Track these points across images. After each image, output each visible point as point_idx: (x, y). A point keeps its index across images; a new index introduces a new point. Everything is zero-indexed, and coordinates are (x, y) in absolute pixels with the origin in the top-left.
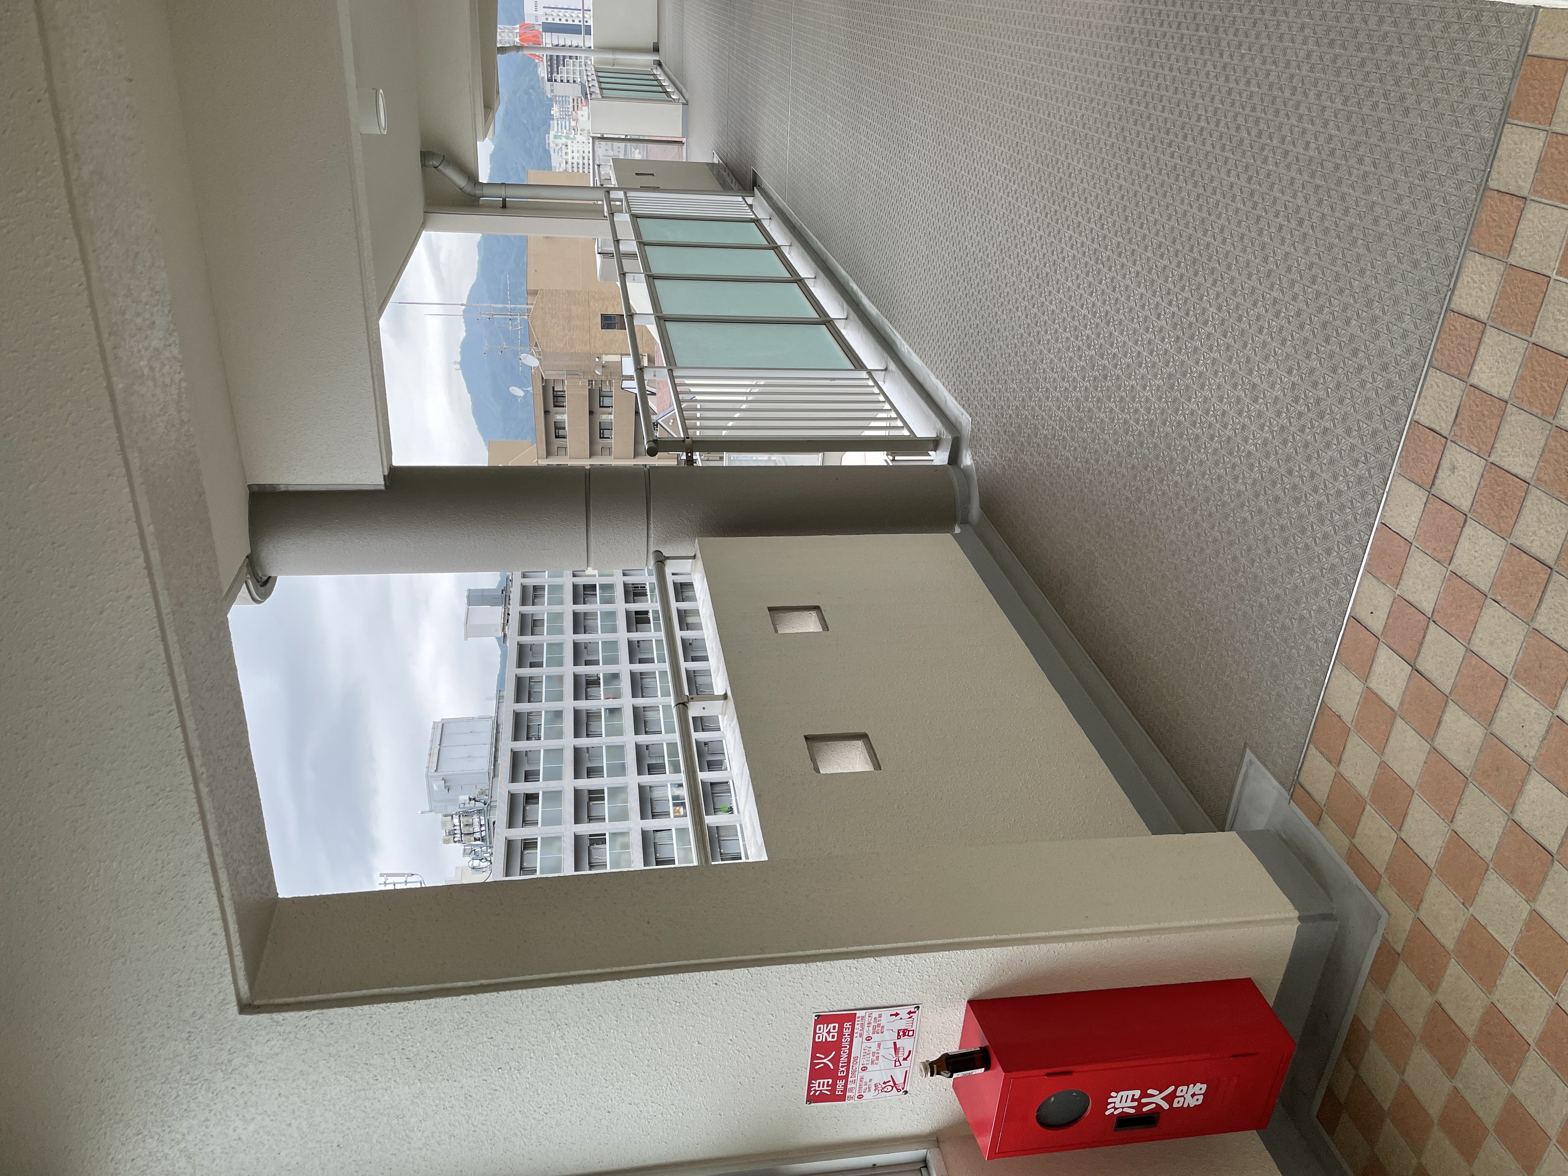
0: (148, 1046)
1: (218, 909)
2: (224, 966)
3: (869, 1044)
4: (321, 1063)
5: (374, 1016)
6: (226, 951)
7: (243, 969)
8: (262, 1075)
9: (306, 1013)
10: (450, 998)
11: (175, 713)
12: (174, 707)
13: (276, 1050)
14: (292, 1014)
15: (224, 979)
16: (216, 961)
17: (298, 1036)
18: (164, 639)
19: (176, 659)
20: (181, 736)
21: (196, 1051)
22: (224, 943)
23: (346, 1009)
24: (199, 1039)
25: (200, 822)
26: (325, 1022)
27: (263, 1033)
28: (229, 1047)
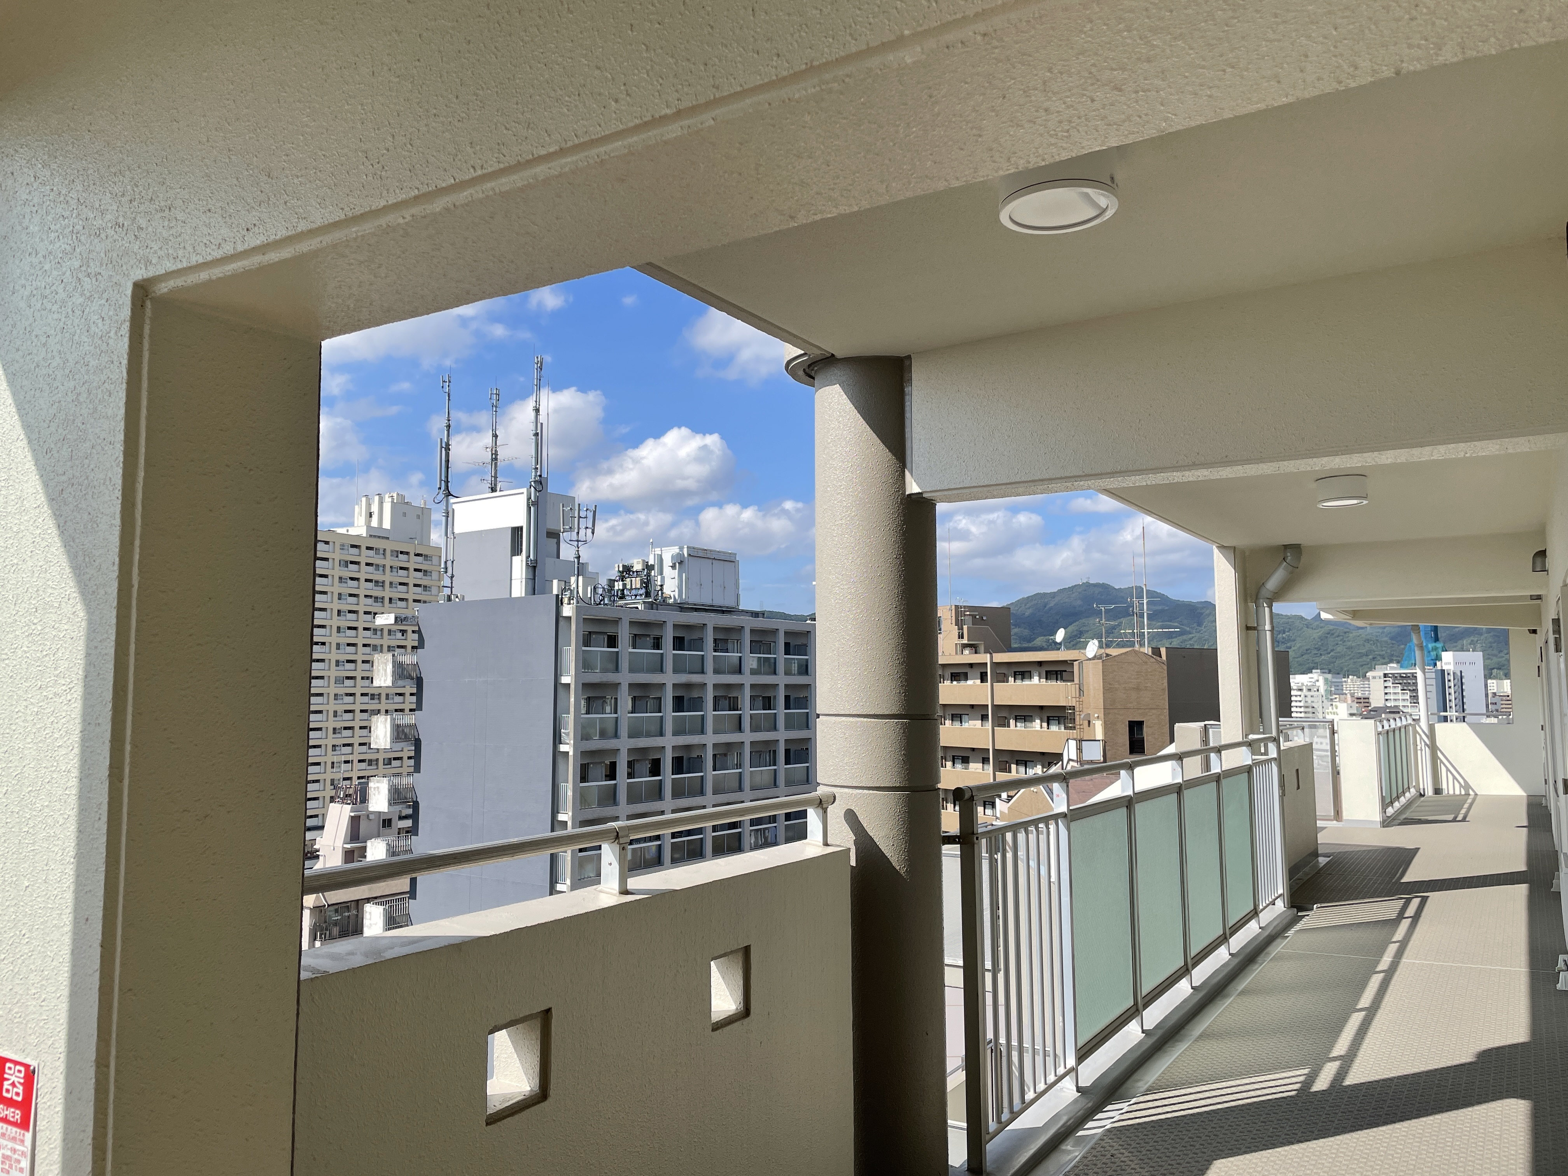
0: (116, 179)
1: (246, 247)
2: (184, 260)
4: (72, 384)
5: (111, 446)
6: (201, 260)
7: (184, 284)
8: (70, 313)
9: (125, 362)
10: (118, 544)
11: (472, 174)
12: (479, 172)
13: (93, 328)
14: (126, 346)
15: (172, 261)
16: (192, 251)
17: (103, 355)
18: (562, 152)
19: (541, 171)
20: (444, 185)
21: (103, 236)
22: (209, 258)
23: (123, 411)
24: (116, 237)
25: (343, 217)
26: (113, 386)
27: (111, 313)
28: (103, 273)
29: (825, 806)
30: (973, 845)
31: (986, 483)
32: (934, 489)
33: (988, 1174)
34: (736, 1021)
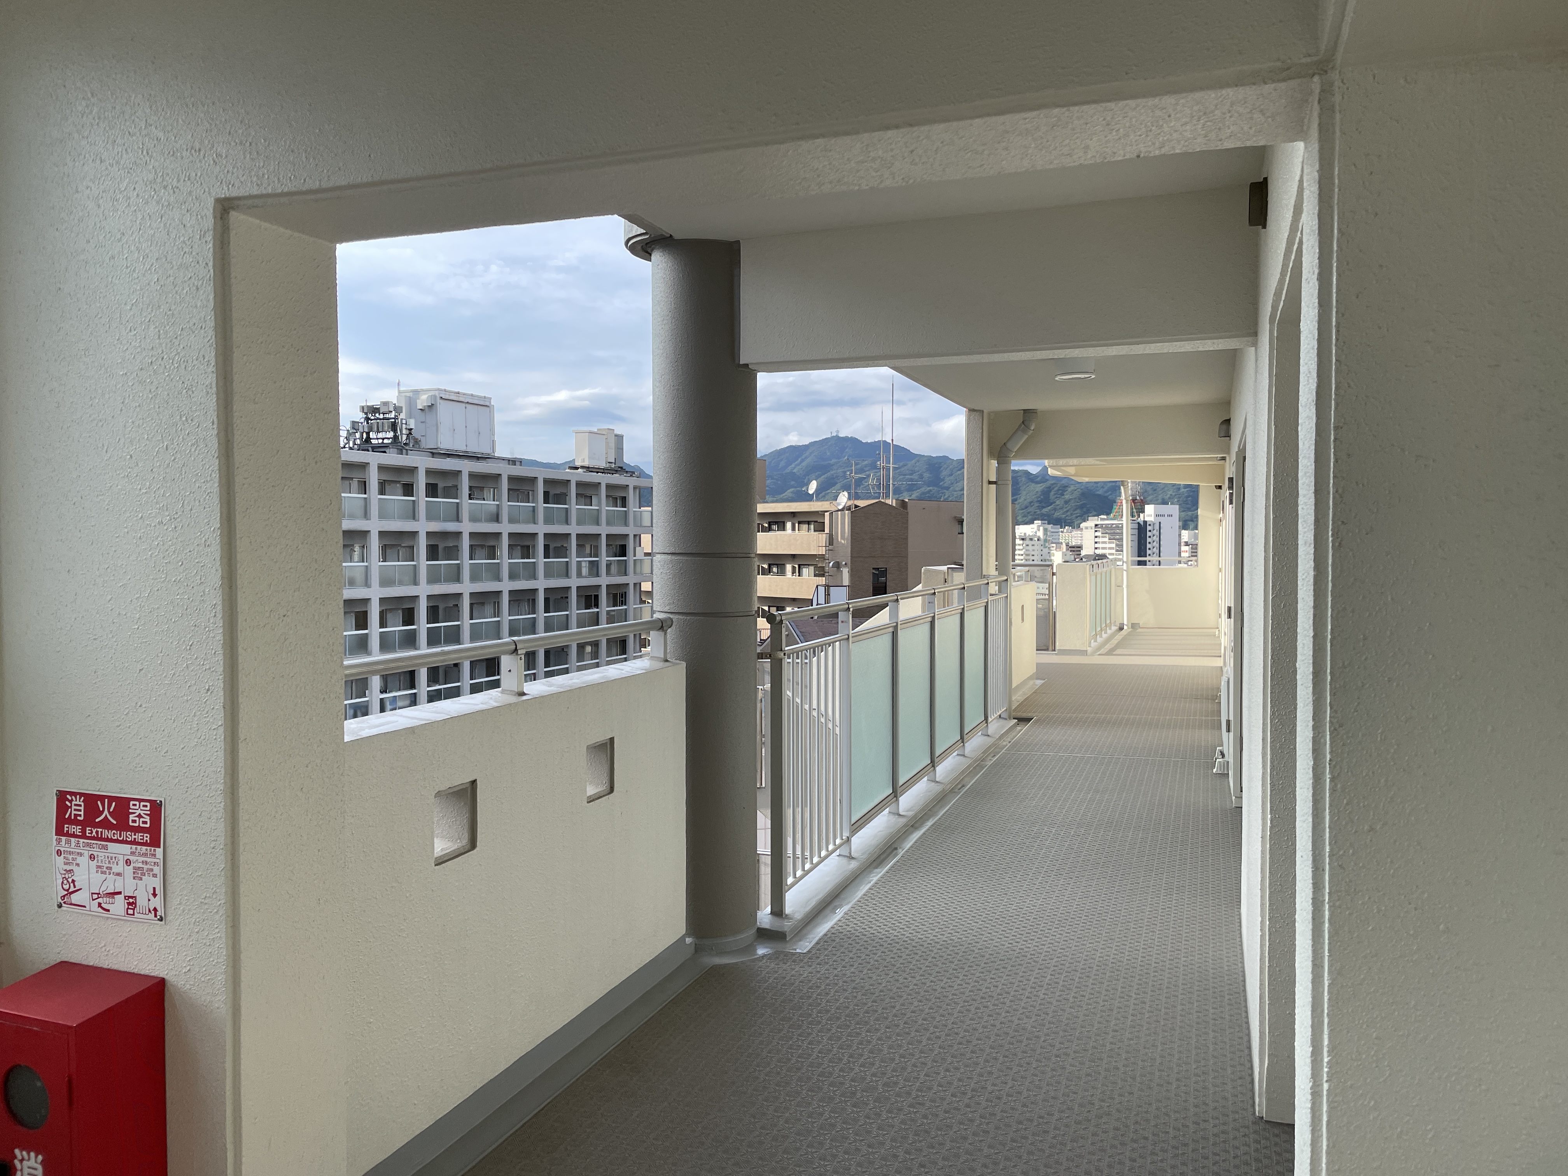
0: (188, 110)
3: (121, 863)
4: (155, 276)
13: (174, 233)
14: (212, 250)
15: (256, 187)
16: (276, 181)
17: (187, 255)
21: (178, 155)
23: (212, 303)
24: (192, 159)
25: (425, 174)
26: (199, 282)
27: (194, 221)
28: (181, 187)
29: (665, 629)
30: (781, 660)
32: (759, 361)
33: (786, 915)
34: (604, 796)
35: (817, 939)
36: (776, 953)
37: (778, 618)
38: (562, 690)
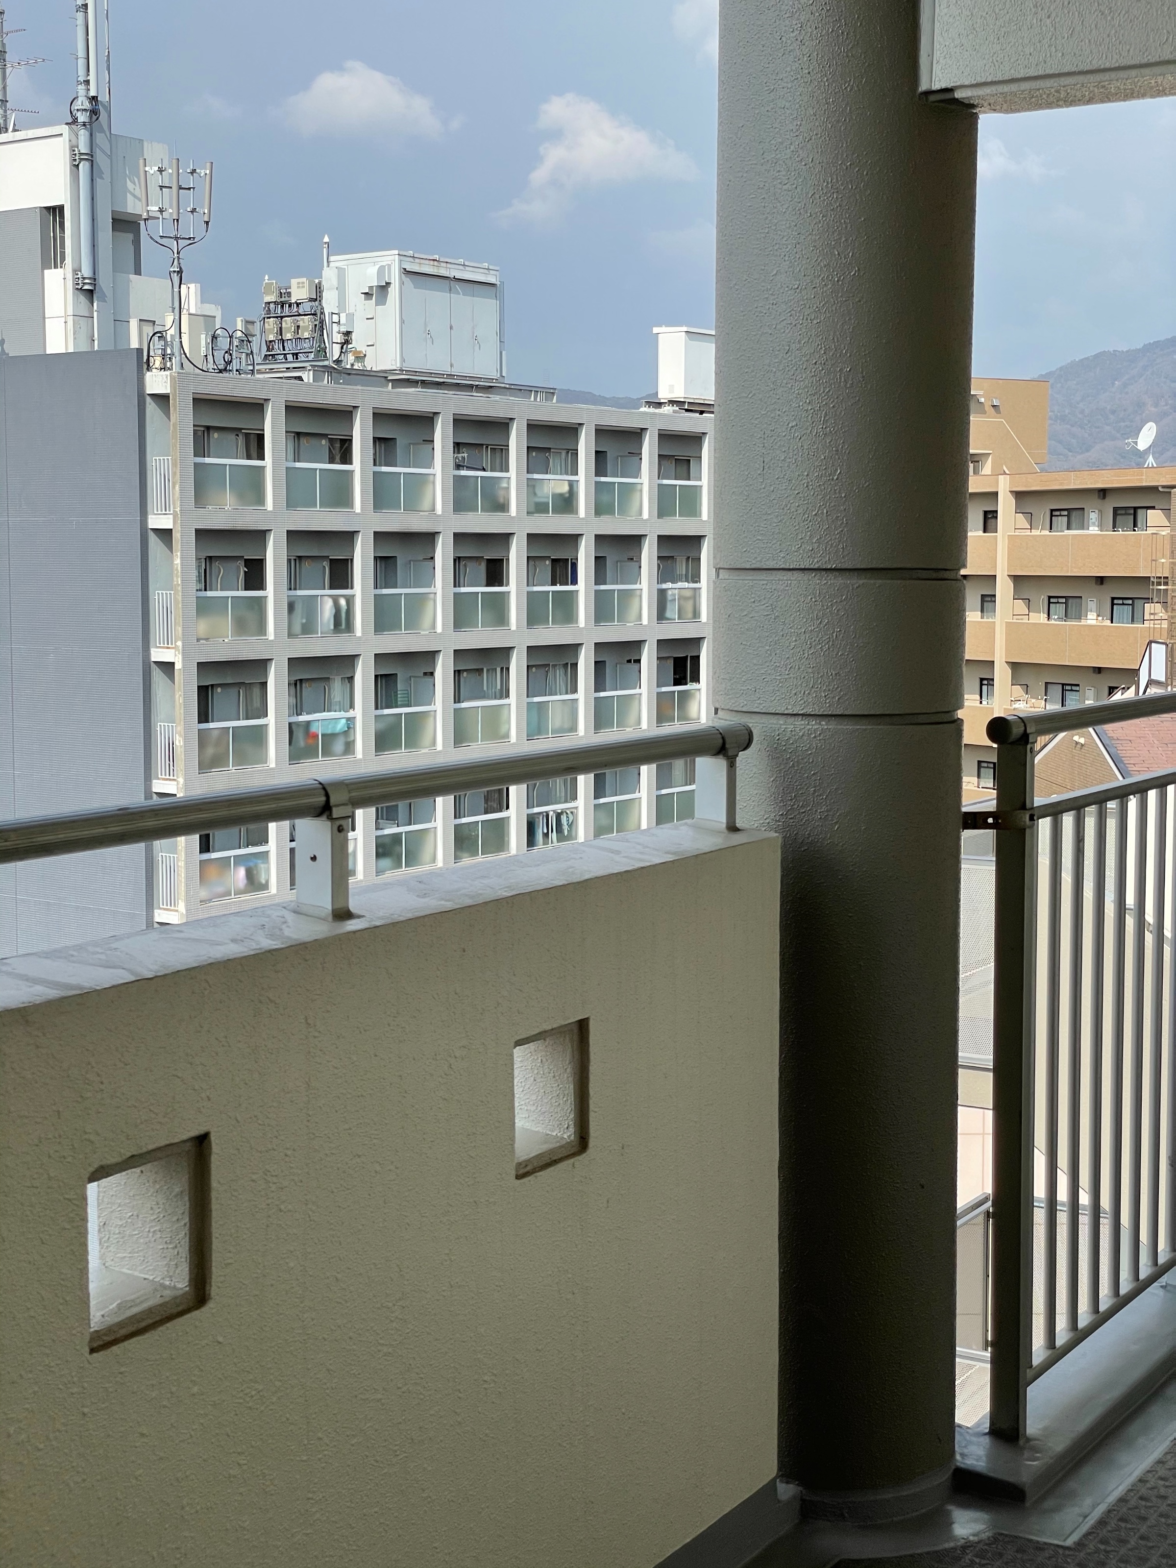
29: (730, 753)
30: (1022, 832)
31: (1095, 65)
32: (980, 80)
33: (1028, 1440)
34: (561, 1160)
35: (1101, 1509)
36: (996, 1539)
37: (1017, 731)
38: (449, 905)
